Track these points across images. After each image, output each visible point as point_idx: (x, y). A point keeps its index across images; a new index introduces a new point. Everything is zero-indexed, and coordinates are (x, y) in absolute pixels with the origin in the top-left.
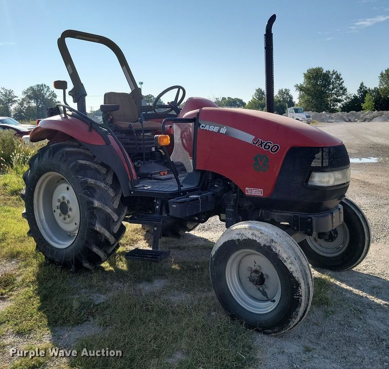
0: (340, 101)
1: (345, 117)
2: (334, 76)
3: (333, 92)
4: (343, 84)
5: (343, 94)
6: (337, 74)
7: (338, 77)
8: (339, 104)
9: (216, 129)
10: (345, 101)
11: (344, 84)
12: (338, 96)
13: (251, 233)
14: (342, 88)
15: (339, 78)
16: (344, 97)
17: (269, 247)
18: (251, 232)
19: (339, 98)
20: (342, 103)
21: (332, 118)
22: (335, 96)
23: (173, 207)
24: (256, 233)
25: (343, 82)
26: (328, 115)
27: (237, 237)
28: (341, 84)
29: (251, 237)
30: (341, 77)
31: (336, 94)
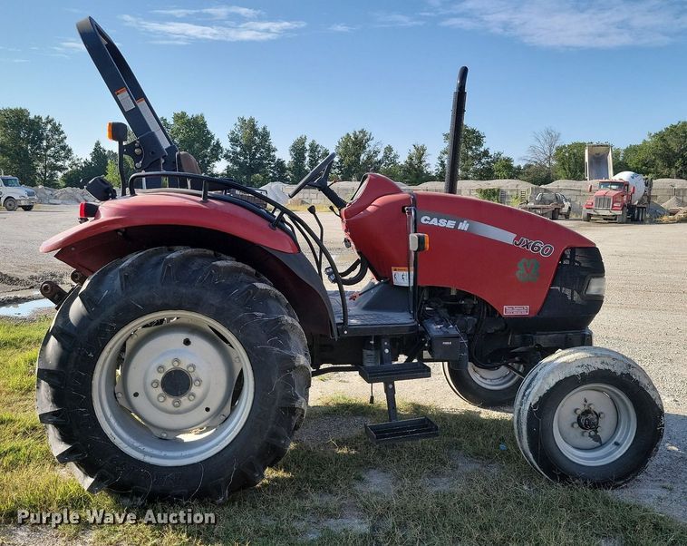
0: (61, 168)
1: (78, 196)
2: (49, 127)
3: (48, 152)
4: (65, 141)
5: (66, 157)
6: (55, 124)
7: (56, 129)
8: (60, 174)
9: (451, 224)
10: (70, 169)
11: (67, 142)
12: (57, 161)
13: (599, 362)
14: (64, 148)
15: (58, 131)
16: (67, 163)
17: (628, 375)
18: (599, 360)
19: (59, 163)
20: (66, 171)
21: (56, 198)
22: (53, 160)
23: (445, 345)
24: (606, 360)
25: (65, 138)
26: (49, 192)
27: (580, 371)
28: (62, 140)
29: (602, 367)
30: (62, 129)
31: (53, 157)
